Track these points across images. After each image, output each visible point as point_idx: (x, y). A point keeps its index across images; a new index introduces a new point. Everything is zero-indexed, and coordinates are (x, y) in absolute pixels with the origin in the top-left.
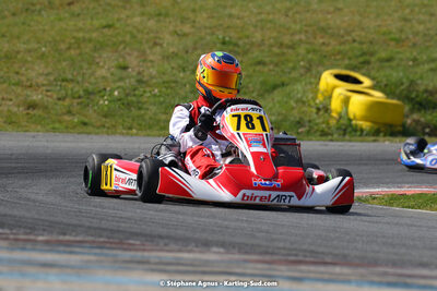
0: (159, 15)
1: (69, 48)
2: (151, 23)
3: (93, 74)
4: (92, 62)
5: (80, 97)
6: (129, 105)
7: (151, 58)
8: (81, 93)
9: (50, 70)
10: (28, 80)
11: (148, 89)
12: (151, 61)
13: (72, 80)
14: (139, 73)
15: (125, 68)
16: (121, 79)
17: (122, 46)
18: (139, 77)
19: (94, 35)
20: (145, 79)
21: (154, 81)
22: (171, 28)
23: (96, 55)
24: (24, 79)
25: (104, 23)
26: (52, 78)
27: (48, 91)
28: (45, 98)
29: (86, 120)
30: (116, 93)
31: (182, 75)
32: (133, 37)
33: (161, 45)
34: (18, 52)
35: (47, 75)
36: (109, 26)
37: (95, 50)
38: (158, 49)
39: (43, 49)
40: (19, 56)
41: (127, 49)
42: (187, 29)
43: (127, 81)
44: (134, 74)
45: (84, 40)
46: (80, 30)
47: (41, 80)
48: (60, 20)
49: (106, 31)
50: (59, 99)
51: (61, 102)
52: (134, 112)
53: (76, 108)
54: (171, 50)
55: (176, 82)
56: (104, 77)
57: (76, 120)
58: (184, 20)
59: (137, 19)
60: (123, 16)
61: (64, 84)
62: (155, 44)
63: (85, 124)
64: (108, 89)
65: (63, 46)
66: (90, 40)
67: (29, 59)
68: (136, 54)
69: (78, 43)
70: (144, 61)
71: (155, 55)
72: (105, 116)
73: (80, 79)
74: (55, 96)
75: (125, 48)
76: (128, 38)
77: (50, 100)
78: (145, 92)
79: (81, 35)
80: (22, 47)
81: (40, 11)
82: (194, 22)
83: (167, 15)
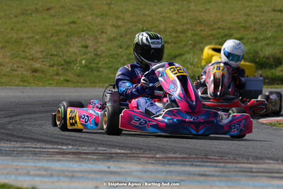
0: (102, 15)
1: (52, 36)
2: (98, 20)
3: (68, 51)
4: (67, 44)
5: (62, 65)
6: (91, 69)
7: (101, 40)
8: (63, 62)
9: (43, 49)
10: (30, 55)
11: (102, 59)
12: (101, 43)
13: (56, 55)
14: (95, 50)
15: (87, 47)
16: (85, 54)
17: (83, 34)
18: (95, 52)
19: (66, 28)
20: (99, 53)
21: (104, 54)
22: (111, 23)
23: (69, 40)
24: (28, 54)
25: (71, 21)
26: (45, 54)
27: (43, 61)
28: (43, 66)
29: (68, 79)
30: (83, 62)
31: (120, 50)
32: (89, 28)
33: (106, 33)
34: (22, 39)
35: (41, 52)
36: (73, 22)
37: (67, 36)
38: (104, 35)
39: (37, 37)
40: (24, 41)
41: (87, 36)
42: (120, 23)
43: (89, 54)
44: (92, 50)
45: (60, 31)
46: (57, 25)
47: (38, 55)
48: (44, 19)
49: (72, 25)
50: (50, 66)
51: (51, 68)
52: (95, 73)
53: (61, 72)
54: (113, 36)
55: (117, 54)
56: (75, 53)
57: (62, 79)
58: (117, 18)
59: (89, 18)
60: (81, 16)
61: (52, 57)
62: (102, 32)
63: (67, 81)
64: (79, 59)
65: (49, 35)
66: (64, 31)
67: (30, 43)
68: (92, 38)
69: (58, 33)
70: (97, 42)
71: (103, 39)
72: (79, 76)
73: (61, 54)
74: (48, 64)
75: (85, 35)
76: (86, 29)
77: (45, 67)
78: (100, 61)
79: (58, 28)
80: (24, 36)
81: (31, 14)
82: (123, 18)
83: (107, 15)
